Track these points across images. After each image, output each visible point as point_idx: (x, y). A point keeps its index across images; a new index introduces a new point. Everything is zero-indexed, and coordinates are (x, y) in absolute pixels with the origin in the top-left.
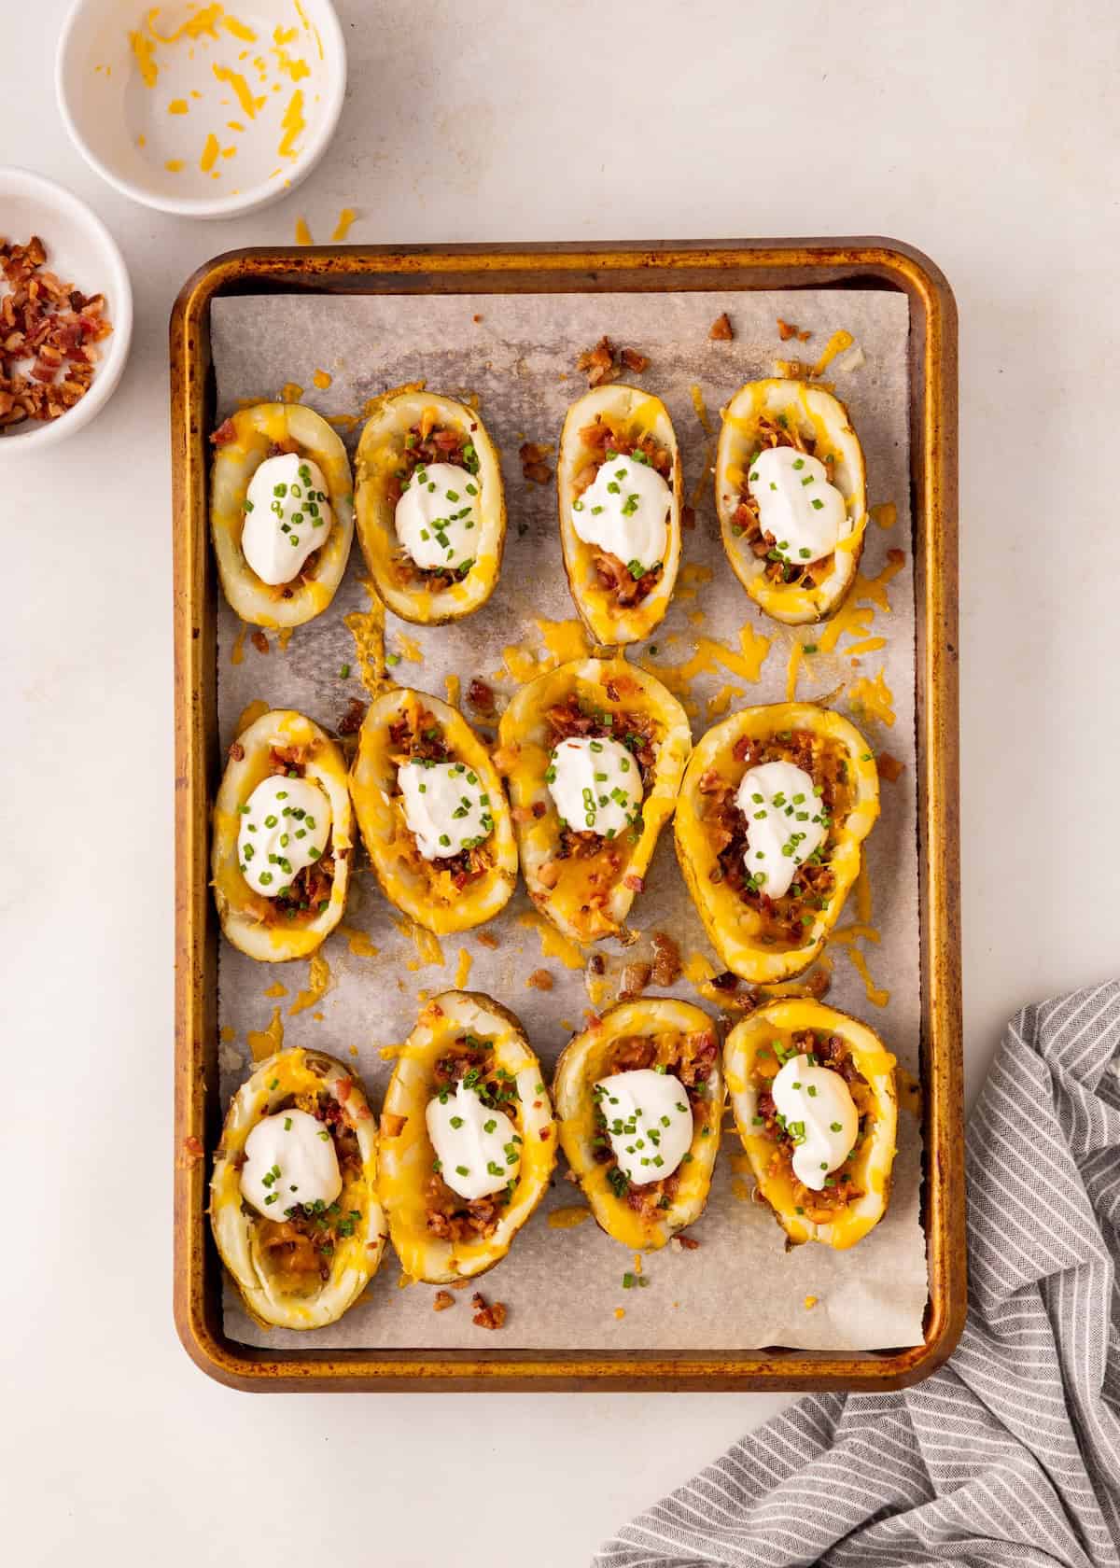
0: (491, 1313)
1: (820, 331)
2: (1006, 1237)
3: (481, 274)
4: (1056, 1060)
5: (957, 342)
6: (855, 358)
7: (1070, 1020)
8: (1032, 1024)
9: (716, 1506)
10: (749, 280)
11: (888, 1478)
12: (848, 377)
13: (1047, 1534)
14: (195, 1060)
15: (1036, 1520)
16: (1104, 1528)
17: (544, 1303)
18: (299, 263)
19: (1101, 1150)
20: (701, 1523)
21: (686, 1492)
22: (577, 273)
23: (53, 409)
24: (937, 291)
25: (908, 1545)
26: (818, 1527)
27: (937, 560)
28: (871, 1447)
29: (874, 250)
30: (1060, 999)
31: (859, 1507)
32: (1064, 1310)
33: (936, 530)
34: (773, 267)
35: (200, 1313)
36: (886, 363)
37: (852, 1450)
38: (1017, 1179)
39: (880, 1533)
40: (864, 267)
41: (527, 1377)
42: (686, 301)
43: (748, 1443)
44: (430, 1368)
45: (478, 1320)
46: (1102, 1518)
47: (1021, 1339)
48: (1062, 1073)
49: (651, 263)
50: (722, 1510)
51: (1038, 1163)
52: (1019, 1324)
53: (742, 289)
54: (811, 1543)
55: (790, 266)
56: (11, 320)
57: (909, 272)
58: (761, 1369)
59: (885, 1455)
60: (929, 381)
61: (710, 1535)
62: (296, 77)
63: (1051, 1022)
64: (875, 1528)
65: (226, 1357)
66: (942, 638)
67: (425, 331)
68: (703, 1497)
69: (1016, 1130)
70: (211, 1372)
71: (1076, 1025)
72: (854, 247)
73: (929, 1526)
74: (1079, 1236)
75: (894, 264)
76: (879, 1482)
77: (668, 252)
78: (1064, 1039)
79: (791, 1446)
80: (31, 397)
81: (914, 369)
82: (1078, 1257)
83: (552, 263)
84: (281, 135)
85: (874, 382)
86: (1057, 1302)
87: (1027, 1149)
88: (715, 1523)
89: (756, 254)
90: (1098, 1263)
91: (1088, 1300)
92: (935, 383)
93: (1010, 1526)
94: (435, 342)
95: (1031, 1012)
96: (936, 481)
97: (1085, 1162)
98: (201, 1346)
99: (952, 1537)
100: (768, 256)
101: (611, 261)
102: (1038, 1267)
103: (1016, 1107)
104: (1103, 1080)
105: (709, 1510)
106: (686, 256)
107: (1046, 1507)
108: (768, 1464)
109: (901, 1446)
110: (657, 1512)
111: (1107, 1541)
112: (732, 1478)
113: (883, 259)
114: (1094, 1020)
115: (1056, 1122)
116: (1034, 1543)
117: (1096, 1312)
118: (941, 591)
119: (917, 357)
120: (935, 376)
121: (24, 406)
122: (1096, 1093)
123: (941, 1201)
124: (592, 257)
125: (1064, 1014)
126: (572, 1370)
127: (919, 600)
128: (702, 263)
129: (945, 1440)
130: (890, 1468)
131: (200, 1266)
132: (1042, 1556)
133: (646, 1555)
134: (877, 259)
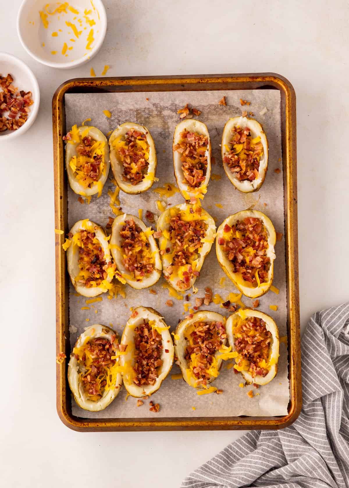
0: (155, 407)
1: (253, 102)
2: (310, 383)
3: (148, 85)
4: (326, 328)
5: (295, 105)
6: (264, 111)
7: (330, 316)
8: (318, 317)
9: (220, 466)
10: (231, 87)
11: (274, 459)
12: (262, 117)
13: (322, 475)
14: (62, 329)
15: (319, 471)
16: (340, 473)
17: (171, 403)
18: (92, 83)
19: (339, 357)
20: (215, 472)
21: (211, 462)
22: (178, 85)
23: (15, 127)
24: (289, 89)
25: (280, 479)
26: (252, 474)
27: (290, 172)
28: (268, 449)
29: (270, 77)
30: (327, 310)
31: (265, 468)
32: (328, 405)
33: (290, 163)
34: (238, 82)
35: (65, 407)
36: (274, 111)
37: (262, 450)
38: (314, 365)
39: (271, 475)
40: (267, 82)
41: (166, 426)
42: (212, 93)
43: (230, 447)
44: (136, 424)
45: (151, 409)
46: (339, 470)
47: (314, 415)
48: (328, 332)
49: (201, 82)
50: (222, 467)
51: (320, 361)
52: (314, 410)
53: (229, 90)
54: (250, 479)
55: (244, 82)
56: (2, 100)
57: (281, 84)
58: (238, 423)
59: (273, 451)
60: (287, 117)
61: (219, 476)
62: (91, 25)
63: (324, 316)
64: (269, 473)
65: (73, 421)
66: (292, 196)
67: (131, 103)
68: (216, 464)
69: (313, 350)
70: (68, 426)
71: (332, 318)
72: (264, 76)
73: (286, 473)
74: (333, 383)
75: (276, 81)
76: (271, 460)
77: (206, 78)
78: (328, 322)
79: (243, 448)
80: (8, 123)
81: (283, 113)
82: (333, 390)
83: (170, 82)
84: (86, 43)
85: (270, 118)
86: (326, 403)
87: (317, 356)
88: (220, 472)
89: (233, 78)
90: (339, 391)
91: (336, 403)
92: (289, 118)
93: (311, 473)
94: (134, 106)
95: (318, 314)
96: (290, 148)
97: (334, 360)
98: (65, 418)
99: (293, 476)
100: (237, 79)
101: (188, 81)
102: (320, 393)
103: (313, 343)
104: (340, 335)
105: (218, 468)
106: (211, 79)
107: (322, 467)
108: (236, 453)
109: (278, 448)
110: (202, 468)
111: (341, 477)
112: (225, 458)
113: (273, 79)
114: (337, 316)
115: (326, 348)
116: (319, 478)
117: (338, 407)
118: (292, 182)
119: (283, 110)
120: (289, 116)
121: (6, 126)
122: (338, 339)
123: (294, 371)
124: (183, 80)
125: (328, 314)
126: (180, 424)
127: (285, 185)
128: (217, 81)
129: (290, 446)
130: (274, 455)
131: (65, 393)
132: (321, 482)
133: (199, 481)
134: (271, 80)
